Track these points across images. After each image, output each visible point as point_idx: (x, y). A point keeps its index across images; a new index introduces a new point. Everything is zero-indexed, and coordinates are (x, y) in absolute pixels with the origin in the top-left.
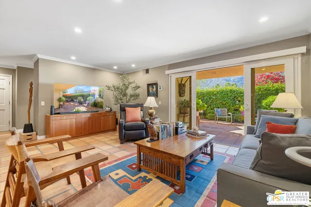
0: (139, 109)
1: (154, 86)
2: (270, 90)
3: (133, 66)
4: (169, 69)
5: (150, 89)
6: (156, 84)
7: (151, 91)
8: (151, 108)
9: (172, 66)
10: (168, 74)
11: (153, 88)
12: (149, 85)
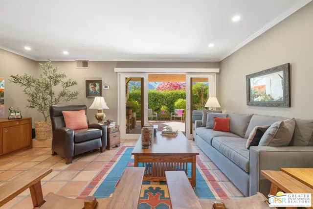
0: (83, 112)
1: (97, 84)
2: (178, 94)
3: (66, 53)
4: (117, 67)
5: (91, 87)
6: (100, 82)
7: (91, 90)
8: (100, 111)
9: (121, 64)
10: (117, 73)
11: (95, 86)
12: (88, 82)
